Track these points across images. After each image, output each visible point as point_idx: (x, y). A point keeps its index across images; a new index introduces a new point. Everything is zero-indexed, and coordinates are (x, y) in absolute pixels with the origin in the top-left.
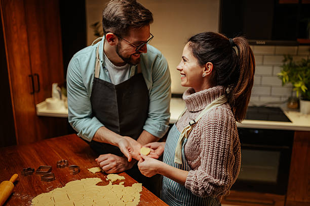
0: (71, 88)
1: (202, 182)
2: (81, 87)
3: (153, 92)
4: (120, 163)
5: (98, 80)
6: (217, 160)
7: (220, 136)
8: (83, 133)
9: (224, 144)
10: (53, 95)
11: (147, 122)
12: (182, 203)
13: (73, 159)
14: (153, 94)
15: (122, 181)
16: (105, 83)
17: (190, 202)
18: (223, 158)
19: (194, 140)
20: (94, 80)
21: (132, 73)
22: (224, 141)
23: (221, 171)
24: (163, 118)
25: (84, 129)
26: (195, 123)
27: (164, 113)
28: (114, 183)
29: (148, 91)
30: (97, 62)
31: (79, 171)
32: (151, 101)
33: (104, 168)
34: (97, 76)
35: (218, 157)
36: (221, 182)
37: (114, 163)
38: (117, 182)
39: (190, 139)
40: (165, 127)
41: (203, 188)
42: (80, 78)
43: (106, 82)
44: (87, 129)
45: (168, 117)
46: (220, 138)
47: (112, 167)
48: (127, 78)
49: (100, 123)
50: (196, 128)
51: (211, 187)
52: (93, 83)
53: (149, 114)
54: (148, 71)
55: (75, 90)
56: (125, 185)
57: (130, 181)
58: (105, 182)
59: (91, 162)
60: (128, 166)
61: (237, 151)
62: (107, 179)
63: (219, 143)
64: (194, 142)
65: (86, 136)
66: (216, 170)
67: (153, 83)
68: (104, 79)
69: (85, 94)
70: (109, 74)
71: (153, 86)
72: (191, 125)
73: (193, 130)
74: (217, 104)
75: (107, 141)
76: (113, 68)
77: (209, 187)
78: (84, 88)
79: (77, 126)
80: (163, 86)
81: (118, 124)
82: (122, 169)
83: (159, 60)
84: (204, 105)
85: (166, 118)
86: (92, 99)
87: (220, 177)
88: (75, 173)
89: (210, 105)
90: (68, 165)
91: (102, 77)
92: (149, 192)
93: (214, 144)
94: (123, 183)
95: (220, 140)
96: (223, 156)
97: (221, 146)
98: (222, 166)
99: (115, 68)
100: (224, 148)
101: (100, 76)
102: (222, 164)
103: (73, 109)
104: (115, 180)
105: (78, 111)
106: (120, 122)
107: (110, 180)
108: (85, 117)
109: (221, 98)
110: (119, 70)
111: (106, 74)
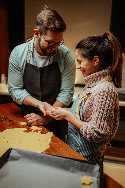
0: (11, 69)
1: (90, 129)
2: (18, 68)
3: (64, 75)
4: (40, 120)
5: (28, 64)
6: (102, 116)
7: (106, 101)
8: (17, 98)
9: (108, 106)
10: (2, 81)
11: (59, 95)
12: (78, 147)
13: (10, 117)
14: (64, 76)
15: (40, 130)
16: (33, 67)
17: (83, 147)
18: (106, 116)
19: (89, 104)
20: (26, 64)
21: (51, 62)
22: (108, 104)
23: (103, 124)
24: (69, 92)
25: (17, 96)
26: (90, 94)
27: (70, 89)
28: (34, 131)
29: (61, 74)
30: (29, 53)
31: (13, 124)
32: (62, 81)
33: (29, 122)
34: (28, 62)
35: (103, 115)
36: (102, 132)
37: (36, 119)
38: (37, 131)
39: (86, 103)
40: (70, 98)
41: (90, 134)
42: (17, 62)
43: (33, 65)
44: (20, 96)
45: (73, 92)
46: (105, 102)
47: (34, 121)
48: (47, 64)
49: (28, 93)
50: (90, 97)
51: (95, 134)
52: (25, 66)
53: (61, 89)
54: (62, 61)
55: (14, 70)
56: (42, 133)
57: (45, 131)
58: (29, 131)
59: (21, 119)
60: (45, 122)
61: (117, 113)
62: (30, 129)
63: (105, 105)
64: (88, 105)
65: (18, 101)
66: (100, 123)
67: (64, 69)
68: (33, 64)
69: (20, 73)
70: (36, 61)
71: (64, 71)
72: (87, 94)
73: (88, 98)
74: (105, 81)
75: (32, 104)
76: (39, 57)
77: (93, 134)
78: (19, 69)
79: (13, 94)
80: (70, 72)
81: (40, 94)
82: (41, 124)
83: (69, 55)
84: (96, 83)
85: (71, 93)
86: (24, 77)
87: (102, 128)
88: (10, 125)
89: (100, 82)
90: (6, 120)
91: (31, 63)
92: (57, 138)
93: (101, 106)
94: (41, 131)
95: (105, 104)
96: (106, 115)
97: (106, 108)
98: (105, 121)
99: (40, 57)
100: (108, 109)
101: (30, 62)
102: (105, 120)
103: (11, 83)
104: (36, 129)
105: (14, 84)
106: (41, 93)
107: (33, 130)
108: (19, 89)
109: (107, 77)
110: (42, 58)
111: (34, 60)
